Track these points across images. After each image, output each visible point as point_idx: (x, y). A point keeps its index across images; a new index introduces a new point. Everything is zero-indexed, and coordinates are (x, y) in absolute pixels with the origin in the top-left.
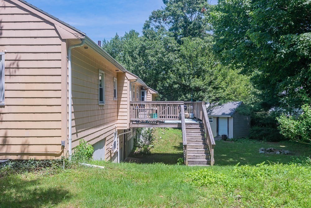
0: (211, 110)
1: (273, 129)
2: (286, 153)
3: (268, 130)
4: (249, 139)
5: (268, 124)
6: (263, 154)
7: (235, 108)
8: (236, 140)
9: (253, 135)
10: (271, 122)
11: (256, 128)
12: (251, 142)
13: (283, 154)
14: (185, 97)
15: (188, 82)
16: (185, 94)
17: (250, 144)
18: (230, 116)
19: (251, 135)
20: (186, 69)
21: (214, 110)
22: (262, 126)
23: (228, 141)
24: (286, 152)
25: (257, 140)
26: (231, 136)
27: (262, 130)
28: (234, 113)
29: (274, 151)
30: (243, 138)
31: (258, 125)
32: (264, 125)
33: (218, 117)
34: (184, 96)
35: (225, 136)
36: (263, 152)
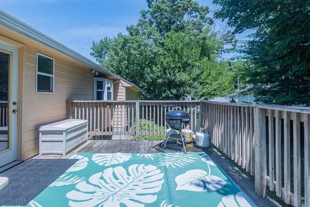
14: (170, 92)
15: (173, 77)
16: (169, 90)
20: (170, 62)
34: (168, 92)
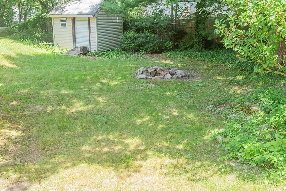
0: (62, 8)
1: (153, 35)
2: (180, 76)
3: (147, 37)
4: (121, 51)
5: (147, 28)
6: (145, 80)
7: (99, 3)
8: (101, 54)
9: (127, 45)
10: (151, 25)
11: (131, 34)
12: (124, 56)
13: (176, 78)
17: (122, 59)
18: (91, 16)
19: (124, 45)
21: (67, 8)
22: (138, 32)
23: (90, 55)
24: (180, 73)
25: (131, 53)
26: (94, 48)
27: (139, 37)
28: (98, 12)
29: (160, 72)
30: (112, 50)
31: (133, 30)
32: (141, 29)
33: (74, 18)
35: (85, 48)
36: (144, 76)
